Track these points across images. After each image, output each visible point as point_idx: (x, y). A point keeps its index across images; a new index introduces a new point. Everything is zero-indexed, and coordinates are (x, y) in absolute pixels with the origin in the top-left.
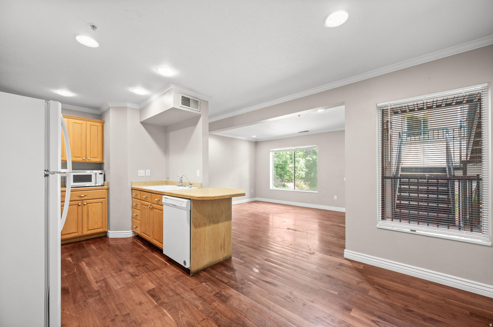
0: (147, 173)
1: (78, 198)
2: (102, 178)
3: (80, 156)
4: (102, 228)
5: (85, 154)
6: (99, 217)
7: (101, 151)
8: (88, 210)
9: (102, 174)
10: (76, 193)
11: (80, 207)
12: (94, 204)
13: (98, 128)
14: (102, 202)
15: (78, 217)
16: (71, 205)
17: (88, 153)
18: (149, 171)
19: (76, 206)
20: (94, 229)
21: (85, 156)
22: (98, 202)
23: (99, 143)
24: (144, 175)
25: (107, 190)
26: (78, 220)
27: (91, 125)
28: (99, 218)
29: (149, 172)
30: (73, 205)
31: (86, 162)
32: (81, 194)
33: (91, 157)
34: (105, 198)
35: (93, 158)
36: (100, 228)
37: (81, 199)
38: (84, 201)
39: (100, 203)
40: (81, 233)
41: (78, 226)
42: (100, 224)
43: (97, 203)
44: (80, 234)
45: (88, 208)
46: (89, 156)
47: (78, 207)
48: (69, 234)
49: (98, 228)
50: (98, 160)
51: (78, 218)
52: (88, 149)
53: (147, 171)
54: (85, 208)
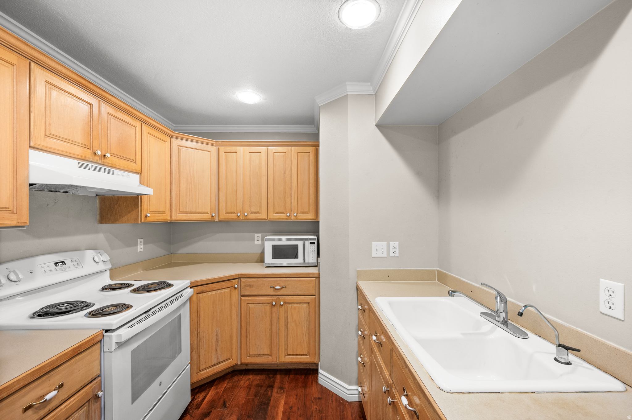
0: (391, 251)
1: (272, 292)
2: (313, 252)
3: (283, 211)
4: (309, 355)
5: (290, 207)
6: (304, 332)
7: (314, 199)
8: (287, 317)
9: (314, 243)
10: (269, 281)
11: (275, 309)
12: (295, 305)
13: (309, 156)
14: (309, 303)
15: (271, 326)
16: (263, 303)
17: (295, 204)
18: (397, 244)
19: (268, 306)
20: (296, 355)
21: (290, 210)
22: (303, 303)
23: (310, 185)
24: (385, 255)
25: (317, 279)
26: (272, 333)
27: (298, 153)
28: (304, 334)
29: (397, 247)
30: (265, 303)
31: (292, 221)
32: (276, 284)
33: (299, 211)
34: (315, 296)
35: (301, 212)
36: (306, 355)
37: (277, 293)
38: (281, 297)
39: (305, 305)
40: (276, 358)
41: (271, 344)
42: (306, 346)
43: (301, 303)
44: (275, 360)
45: (286, 312)
46: (296, 209)
47: (271, 308)
48: (260, 355)
49: (303, 355)
50: (309, 216)
51: (271, 329)
52: (294, 198)
53: (392, 244)
54: (282, 310)
